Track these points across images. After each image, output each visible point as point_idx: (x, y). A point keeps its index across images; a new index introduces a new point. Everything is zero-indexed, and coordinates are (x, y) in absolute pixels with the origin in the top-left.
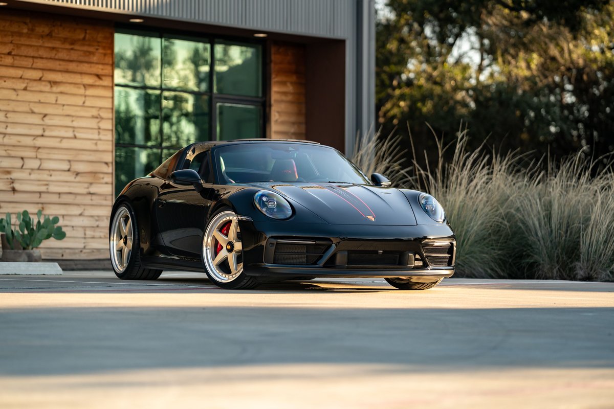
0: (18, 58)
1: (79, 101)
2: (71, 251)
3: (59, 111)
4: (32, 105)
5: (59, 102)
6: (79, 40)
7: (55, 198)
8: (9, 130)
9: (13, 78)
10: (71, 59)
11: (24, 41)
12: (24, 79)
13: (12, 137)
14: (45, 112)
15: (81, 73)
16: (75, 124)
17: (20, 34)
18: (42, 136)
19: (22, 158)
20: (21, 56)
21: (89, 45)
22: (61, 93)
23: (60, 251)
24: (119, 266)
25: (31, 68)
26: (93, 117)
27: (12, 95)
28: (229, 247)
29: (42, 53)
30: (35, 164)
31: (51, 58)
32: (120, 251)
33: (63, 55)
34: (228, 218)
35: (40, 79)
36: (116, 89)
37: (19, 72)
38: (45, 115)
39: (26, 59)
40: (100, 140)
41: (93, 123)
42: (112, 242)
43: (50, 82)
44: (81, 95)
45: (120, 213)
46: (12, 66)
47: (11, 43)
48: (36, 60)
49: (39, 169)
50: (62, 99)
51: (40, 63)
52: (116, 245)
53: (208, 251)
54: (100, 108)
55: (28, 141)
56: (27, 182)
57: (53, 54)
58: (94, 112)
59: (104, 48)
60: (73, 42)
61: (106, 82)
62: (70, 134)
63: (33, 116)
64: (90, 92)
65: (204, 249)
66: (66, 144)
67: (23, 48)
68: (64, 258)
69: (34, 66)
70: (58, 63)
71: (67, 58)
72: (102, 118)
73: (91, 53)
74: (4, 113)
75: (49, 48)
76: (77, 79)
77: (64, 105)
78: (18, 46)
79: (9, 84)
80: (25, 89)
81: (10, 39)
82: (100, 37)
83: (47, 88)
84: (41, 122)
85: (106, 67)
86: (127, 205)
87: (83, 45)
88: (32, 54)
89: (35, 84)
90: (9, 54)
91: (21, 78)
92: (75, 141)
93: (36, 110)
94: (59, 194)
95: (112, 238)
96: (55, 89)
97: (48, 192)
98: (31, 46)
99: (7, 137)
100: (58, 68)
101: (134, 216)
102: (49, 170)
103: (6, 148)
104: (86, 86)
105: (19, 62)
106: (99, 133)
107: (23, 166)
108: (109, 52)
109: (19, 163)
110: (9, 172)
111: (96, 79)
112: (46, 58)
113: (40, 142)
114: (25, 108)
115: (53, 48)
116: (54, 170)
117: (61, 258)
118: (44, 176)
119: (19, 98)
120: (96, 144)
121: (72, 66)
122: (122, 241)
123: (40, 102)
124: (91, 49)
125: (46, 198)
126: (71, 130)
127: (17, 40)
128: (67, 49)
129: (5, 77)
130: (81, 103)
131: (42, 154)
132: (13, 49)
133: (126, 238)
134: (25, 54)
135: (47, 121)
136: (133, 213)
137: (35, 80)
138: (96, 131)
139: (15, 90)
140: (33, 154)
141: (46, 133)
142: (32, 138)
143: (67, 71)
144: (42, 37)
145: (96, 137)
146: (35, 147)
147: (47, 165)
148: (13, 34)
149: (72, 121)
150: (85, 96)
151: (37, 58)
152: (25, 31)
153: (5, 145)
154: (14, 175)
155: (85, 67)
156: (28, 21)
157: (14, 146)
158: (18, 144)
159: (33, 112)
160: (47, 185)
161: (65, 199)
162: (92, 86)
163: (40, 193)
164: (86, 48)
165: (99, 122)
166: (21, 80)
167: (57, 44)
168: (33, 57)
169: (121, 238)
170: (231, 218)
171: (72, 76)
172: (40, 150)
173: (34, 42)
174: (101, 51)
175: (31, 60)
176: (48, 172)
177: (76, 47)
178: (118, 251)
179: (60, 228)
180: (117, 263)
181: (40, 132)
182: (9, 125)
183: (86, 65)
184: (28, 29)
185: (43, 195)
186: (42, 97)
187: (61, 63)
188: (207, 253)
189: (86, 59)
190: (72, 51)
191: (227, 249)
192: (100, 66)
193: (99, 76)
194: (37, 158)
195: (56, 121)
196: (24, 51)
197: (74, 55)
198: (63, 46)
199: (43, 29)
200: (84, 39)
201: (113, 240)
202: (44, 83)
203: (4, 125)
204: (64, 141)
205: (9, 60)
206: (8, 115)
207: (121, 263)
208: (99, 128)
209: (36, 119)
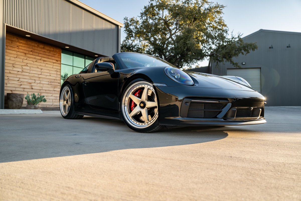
0: (34, 53)
1: (52, 66)
2: (49, 105)
3: (46, 68)
4: (38, 66)
5: (46, 66)
6: (52, 51)
7: (44, 91)
8: (31, 72)
9: (33, 58)
10: (50, 55)
11: (36, 48)
12: (36, 59)
13: (32, 74)
14: (42, 68)
15: (52, 59)
16: (50, 72)
17: (35, 46)
18: (41, 74)
19: (35, 80)
20: (35, 52)
21: (55, 52)
22: (47, 64)
23: (46, 105)
24: (64, 113)
25: (38, 56)
26: (55, 71)
27: (32, 63)
28: (142, 105)
29: (41, 52)
30: (39, 82)
31: (44, 54)
32: (65, 106)
33: (47, 54)
34: (140, 86)
35: (41, 59)
36: (61, 65)
37: (34, 57)
38: (42, 69)
39: (36, 53)
40: (57, 77)
41: (55, 73)
42: (61, 102)
43: (43, 60)
44: (52, 65)
45: (65, 89)
46: (32, 55)
47: (32, 48)
48: (39, 54)
49: (40, 83)
50: (47, 65)
51: (40, 55)
52: (63, 103)
53: (125, 107)
54: (57, 69)
55: (37, 75)
56: (36, 87)
57: (44, 53)
58: (56, 70)
59: (59, 54)
60: (50, 51)
61: (59, 62)
62: (49, 75)
63: (38, 69)
64: (54, 64)
65: (123, 106)
66: (48, 77)
67: (36, 50)
68: (47, 107)
69: (39, 55)
70: (46, 55)
71: (48, 55)
72: (58, 71)
73: (55, 54)
74: (29, 67)
75: (43, 51)
76: (51, 60)
77: (47, 67)
78: (34, 49)
79: (31, 59)
80: (36, 61)
81: (31, 47)
82: (58, 51)
83: (43, 62)
84: (41, 71)
85: (59, 59)
86: (68, 86)
87: (53, 52)
88: (38, 52)
89: (39, 60)
90: (31, 51)
91: (35, 58)
92: (50, 76)
93: (39, 67)
94: (46, 90)
95: (61, 100)
96: (45, 62)
97: (42, 90)
98: (38, 50)
99: (30, 74)
100: (46, 57)
101: (72, 90)
102: (43, 84)
103: (30, 77)
104: (53, 63)
105: (34, 54)
106: (57, 75)
107: (35, 82)
108: (60, 55)
109: (34, 81)
110: (31, 84)
111: (56, 61)
112: (42, 54)
113: (40, 76)
114: (36, 66)
115: (44, 52)
116: (44, 84)
117: (46, 107)
118: (41, 85)
119: (34, 64)
120: (56, 78)
121: (50, 57)
122: (65, 102)
123: (40, 65)
124: (55, 53)
125: (42, 91)
126: (49, 74)
127: (33, 48)
128: (49, 53)
129: (30, 57)
130: (52, 67)
131: (41, 79)
132: (33, 50)
133: (67, 100)
134: (36, 52)
135: (42, 71)
136: (71, 89)
137: (39, 59)
138: (56, 75)
139: (33, 61)
140: (38, 79)
141: (42, 74)
142: (38, 75)
143: (48, 58)
144: (41, 48)
145: (56, 76)
146: (39, 77)
147: (42, 82)
148: (32, 46)
149: (50, 71)
150: (53, 65)
151: (40, 53)
152: (36, 46)
153: (29, 76)
154: (32, 84)
155: (53, 58)
156: (37, 43)
157: (32, 76)
158: (33, 76)
159: (38, 68)
160: (42, 88)
161: (47, 92)
162: (55, 63)
163: (40, 90)
164: (53, 53)
165: (57, 72)
166: (35, 59)
167: (46, 51)
168: (39, 53)
169: (65, 100)
170: (143, 86)
171: (50, 59)
172: (40, 78)
173: (39, 49)
174: (58, 54)
175: (38, 54)
176: (42, 84)
177: (51, 52)
178: (63, 106)
179: (45, 99)
180: (63, 112)
181: (40, 73)
182: (31, 70)
183: (54, 57)
184: (37, 45)
185: (41, 90)
186: (41, 64)
187: (47, 56)
188: (125, 108)
189: (54, 56)
190: (50, 53)
191: (140, 106)
192: (57, 58)
193: (57, 61)
194: (39, 80)
195: (45, 71)
196: (36, 51)
197: (50, 54)
198: (47, 51)
199: (41, 46)
200: (53, 50)
201: (61, 101)
202: (41, 60)
203: (29, 70)
204: (47, 76)
205: (31, 53)
206: (31, 68)
207: (65, 111)
208: (57, 74)
209: (39, 70)
